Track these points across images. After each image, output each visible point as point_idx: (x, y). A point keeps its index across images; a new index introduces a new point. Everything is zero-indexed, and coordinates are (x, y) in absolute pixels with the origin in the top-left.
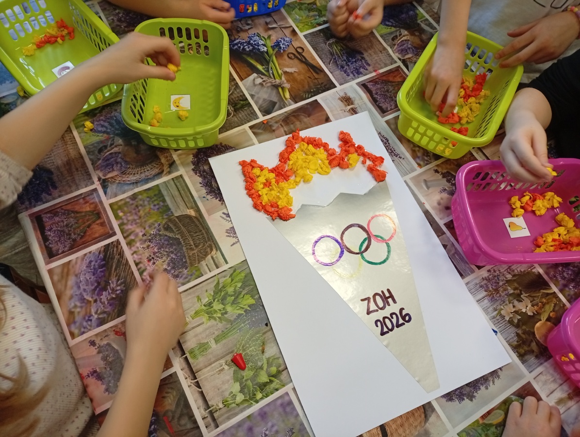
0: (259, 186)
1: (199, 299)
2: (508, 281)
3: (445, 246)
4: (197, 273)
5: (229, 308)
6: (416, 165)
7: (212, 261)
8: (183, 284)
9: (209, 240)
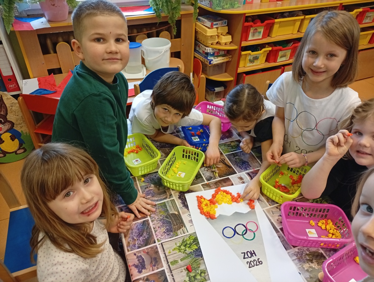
0: (203, 205)
1: (176, 244)
2: (307, 254)
3: (279, 237)
4: (176, 235)
5: (187, 249)
6: (268, 205)
7: (182, 231)
8: (170, 238)
9: (182, 223)
